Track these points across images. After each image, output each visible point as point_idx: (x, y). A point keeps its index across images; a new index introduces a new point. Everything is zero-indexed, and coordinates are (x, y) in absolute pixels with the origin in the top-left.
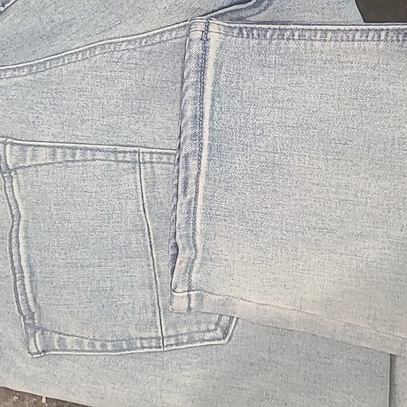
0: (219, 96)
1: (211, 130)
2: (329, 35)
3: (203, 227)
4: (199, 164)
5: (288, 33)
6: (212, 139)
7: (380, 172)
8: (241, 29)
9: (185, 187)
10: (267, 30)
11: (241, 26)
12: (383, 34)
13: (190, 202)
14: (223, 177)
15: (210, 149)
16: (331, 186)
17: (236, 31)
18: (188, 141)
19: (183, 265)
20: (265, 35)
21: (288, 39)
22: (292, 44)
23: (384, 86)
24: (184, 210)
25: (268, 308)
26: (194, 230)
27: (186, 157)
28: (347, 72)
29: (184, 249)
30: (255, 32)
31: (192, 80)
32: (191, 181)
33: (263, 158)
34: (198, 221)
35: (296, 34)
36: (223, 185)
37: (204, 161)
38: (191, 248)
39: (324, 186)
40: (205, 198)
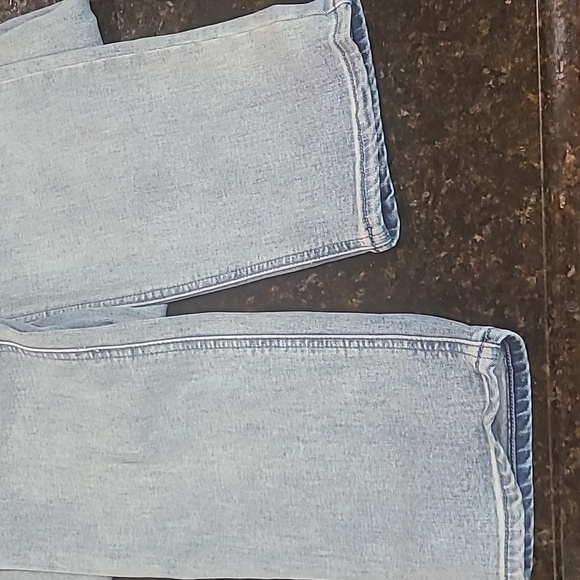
0: (351, 185)
1: (353, 155)
2: (284, 262)
3: (339, 65)
4: (358, 122)
5: (312, 256)
6: (352, 146)
7: (227, 166)
8: (349, 248)
9: (365, 96)
10: (329, 253)
11: (349, 252)
12: (250, 272)
13: (358, 84)
14: (338, 118)
15: (352, 138)
16: (257, 142)
17: (352, 246)
18: (370, 137)
19: (343, 26)
20: (329, 248)
21: (311, 250)
22: (307, 247)
23: (243, 232)
24: (360, 75)
25: (270, 22)
26: (345, 59)
27: (369, 124)
28: (268, 236)
29: (346, 40)
30: (337, 249)
31: (371, 190)
32: (361, 105)
33: (311, 146)
34: (345, 68)
35: (306, 257)
36: (336, 112)
37: (355, 126)
38: (341, 42)
39: (262, 140)
40: (347, 93)
